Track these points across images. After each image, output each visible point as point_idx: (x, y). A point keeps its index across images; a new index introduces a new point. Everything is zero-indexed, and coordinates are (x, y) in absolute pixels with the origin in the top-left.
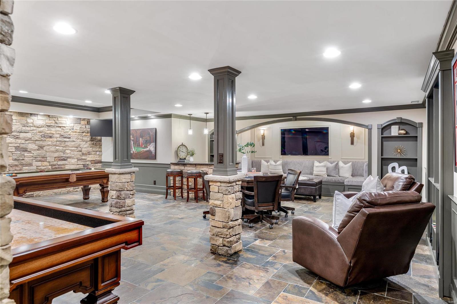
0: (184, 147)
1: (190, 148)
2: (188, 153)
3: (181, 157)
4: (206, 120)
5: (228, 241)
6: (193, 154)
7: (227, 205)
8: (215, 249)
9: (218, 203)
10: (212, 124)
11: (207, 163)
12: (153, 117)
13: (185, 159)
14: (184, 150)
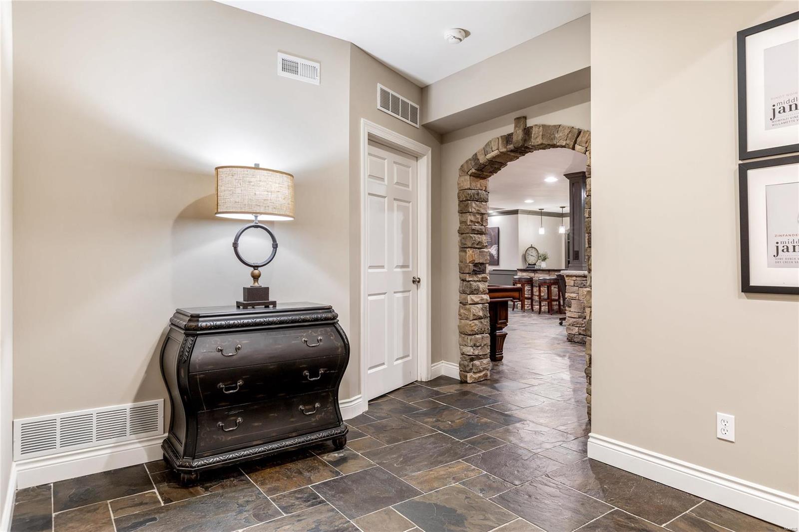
0: (534, 249)
1: (541, 252)
2: (539, 257)
3: (530, 262)
4: (561, 215)
5: (583, 330)
6: (546, 259)
7: (583, 297)
8: (572, 338)
9: (574, 295)
10: (567, 220)
11: (564, 269)
12: (494, 214)
13: (535, 264)
14: (534, 253)
